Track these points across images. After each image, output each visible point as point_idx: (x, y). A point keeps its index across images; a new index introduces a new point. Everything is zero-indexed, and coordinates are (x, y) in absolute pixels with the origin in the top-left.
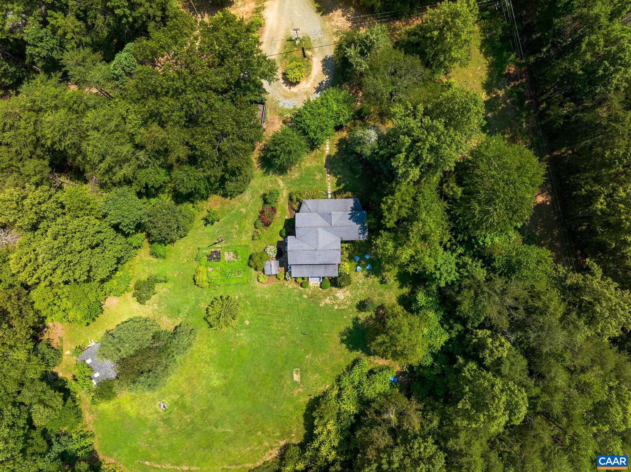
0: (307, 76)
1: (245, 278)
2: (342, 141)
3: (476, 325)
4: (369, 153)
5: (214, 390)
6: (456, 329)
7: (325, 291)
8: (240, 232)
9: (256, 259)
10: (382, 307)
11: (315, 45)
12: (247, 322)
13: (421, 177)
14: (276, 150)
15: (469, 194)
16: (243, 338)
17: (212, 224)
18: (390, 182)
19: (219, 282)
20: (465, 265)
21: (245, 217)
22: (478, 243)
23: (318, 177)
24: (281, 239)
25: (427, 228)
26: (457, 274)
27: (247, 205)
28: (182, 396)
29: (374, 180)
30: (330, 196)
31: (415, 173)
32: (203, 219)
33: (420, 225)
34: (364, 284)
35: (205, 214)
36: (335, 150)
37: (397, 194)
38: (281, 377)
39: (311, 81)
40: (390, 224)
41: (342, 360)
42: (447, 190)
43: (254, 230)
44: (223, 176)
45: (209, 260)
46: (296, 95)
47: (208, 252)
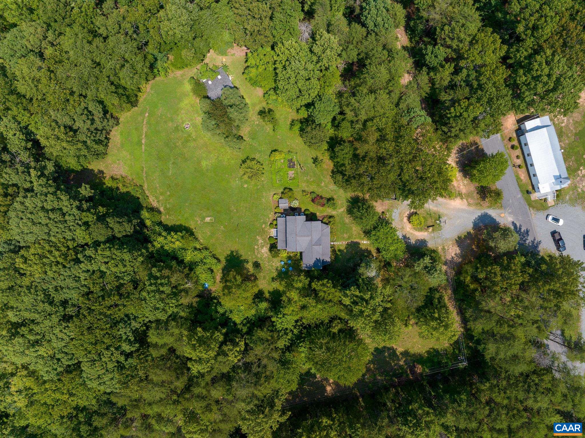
0: (414, 229)
1: (276, 185)
2: (369, 252)
3: (247, 341)
4: (360, 271)
5: (199, 163)
6: (243, 328)
7: (267, 239)
8: (308, 181)
9: (290, 194)
10: (256, 279)
11: (436, 234)
12: (246, 186)
13: (344, 305)
14: (363, 210)
15: (333, 336)
16: (235, 183)
17: (314, 163)
18: (341, 285)
19: (273, 167)
20: (286, 334)
21: (318, 185)
22: (301, 342)
23: (345, 235)
24: (303, 210)
25: (311, 309)
26: (280, 329)
27: (326, 186)
28: (195, 140)
29: (343, 274)
30: (332, 243)
31: (347, 301)
32: (317, 156)
33: (314, 304)
34: (272, 266)
35: (320, 158)
36: (363, 248)
37: (333, 289)
38: (208, 209)
39: (411, 231)
40: (314, 285)
41: (220, 251)
42: (336, 322)
43: (309, 192)
44: (346, 175)
45: (289, 160)
46: (402, 220)
47: (294, 159)
